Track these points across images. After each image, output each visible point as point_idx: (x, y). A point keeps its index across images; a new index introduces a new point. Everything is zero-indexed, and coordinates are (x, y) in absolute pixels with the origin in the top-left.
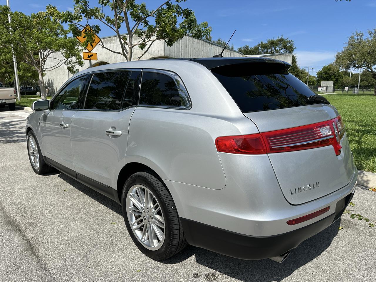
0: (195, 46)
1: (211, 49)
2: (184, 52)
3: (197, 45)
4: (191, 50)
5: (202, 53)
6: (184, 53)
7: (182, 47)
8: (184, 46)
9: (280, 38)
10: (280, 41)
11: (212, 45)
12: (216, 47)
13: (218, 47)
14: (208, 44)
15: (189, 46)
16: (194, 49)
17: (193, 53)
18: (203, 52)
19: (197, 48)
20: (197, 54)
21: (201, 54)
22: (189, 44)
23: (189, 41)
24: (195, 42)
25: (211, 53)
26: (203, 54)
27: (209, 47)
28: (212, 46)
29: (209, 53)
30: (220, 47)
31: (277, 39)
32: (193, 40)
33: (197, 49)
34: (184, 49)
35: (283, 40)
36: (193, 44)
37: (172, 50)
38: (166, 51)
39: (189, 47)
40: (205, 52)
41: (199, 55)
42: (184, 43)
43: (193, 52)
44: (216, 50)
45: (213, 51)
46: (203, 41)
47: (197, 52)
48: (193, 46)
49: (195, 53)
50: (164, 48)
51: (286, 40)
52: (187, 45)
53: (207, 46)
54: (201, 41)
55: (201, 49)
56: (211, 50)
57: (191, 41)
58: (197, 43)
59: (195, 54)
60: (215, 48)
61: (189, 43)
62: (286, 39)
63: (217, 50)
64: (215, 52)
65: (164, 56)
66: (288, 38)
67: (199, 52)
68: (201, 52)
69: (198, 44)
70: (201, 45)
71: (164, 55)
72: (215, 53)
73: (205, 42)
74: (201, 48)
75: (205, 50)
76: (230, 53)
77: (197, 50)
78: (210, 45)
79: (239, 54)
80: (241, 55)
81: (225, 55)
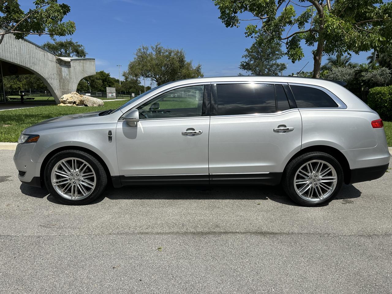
0: (7, 40)
1: (24, 46)
3: (9, 39)
9: (68, 41)
10: (69, 44)
11: (24, 41)
12: (29, 44)
13: (31, 44)
16: (6, 43)
17: (5, 49)
18: (16, 49)
19: (9, 42)
20: (10, 49)
21: (14, 51)
25: (24, 51)
26: (17, 51)
27: (22, 43)
29: (22, 50)
30: (33, 45)
31: (66, 41)
33: (9, 44)
35: (72, 43)
40: (18, 49)
41: (12, 51)
43: (4, 47)
45: (27, 49)
47: (10, 47)
51: (76, 44)
53: (20, 41)
55: (14, 45)
56: (24, 48)
58: (9, 37)
59: (7, 50)
63: (30, 48)
64: (28, 50)
66: (77, 42)
67: (12, 48)
68: (14, 48)
72: (29, 51)
75: (18, 46)
76: (43, 53)
79: (52, 55)
80: (54, 57)
81: (39, 55)
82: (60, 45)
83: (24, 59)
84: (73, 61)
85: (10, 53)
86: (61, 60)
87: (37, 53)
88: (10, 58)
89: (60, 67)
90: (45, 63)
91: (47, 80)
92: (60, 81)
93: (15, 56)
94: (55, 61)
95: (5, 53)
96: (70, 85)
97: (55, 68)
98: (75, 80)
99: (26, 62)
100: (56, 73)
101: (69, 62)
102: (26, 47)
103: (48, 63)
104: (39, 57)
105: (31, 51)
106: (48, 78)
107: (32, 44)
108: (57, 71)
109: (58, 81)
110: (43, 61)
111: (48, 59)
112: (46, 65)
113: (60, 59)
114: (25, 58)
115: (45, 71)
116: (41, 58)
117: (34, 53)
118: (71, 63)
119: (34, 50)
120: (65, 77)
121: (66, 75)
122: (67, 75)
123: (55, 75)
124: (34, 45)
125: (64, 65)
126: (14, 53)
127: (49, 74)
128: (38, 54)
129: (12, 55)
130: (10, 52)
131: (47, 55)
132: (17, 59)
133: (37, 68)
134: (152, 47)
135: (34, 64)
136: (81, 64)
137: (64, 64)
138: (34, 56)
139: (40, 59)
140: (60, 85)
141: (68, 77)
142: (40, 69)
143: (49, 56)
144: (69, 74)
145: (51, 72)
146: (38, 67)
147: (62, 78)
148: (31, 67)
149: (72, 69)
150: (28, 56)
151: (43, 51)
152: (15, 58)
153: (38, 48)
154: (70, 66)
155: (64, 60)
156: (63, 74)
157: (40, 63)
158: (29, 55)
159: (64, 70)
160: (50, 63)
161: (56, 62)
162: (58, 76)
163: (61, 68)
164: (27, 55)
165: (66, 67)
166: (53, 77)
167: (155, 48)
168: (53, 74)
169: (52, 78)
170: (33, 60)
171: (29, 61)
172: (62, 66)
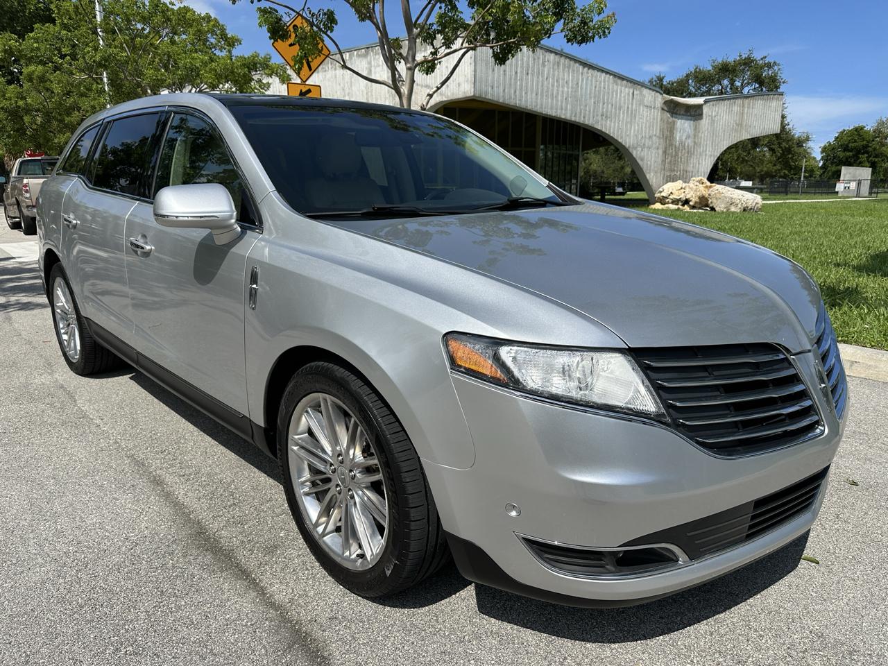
0: (549, 71)
1: (587, 79)
2: (521, 85)
3: (553, 68)
4: (538, 82)
5: (565, 89)
6: (521, 89)
7: (516, 73)
8: (522, 72)
9: (744, 57)
10: (745, 64)
11: (589, 69)
12: (599, 74)
13: (604, 74)
14: (581, 67)
15: (533, 70)
16: (547, 78)
17: (542, 90)
18: (568, 88)
19: (554, 75)
20: (553, 90)
21: (563, 92)
22: (533, 67)
23: (534, 59)
24: (548, 61)
25: (586, 89)
26: (568, 92)
27: (582, 74)
28: (590, 71)
29: (582, 89)
30: (608, 76)
31: (738, 58)
32: (545, 57)
33: (553, 79)
34: (521, 80)
35: (752, 61)
36: (544, 66)
37: (493, 83)
38: (478, 84)
39: (533, 74)
40: (572, 87)
41: (558, 93)
42: (523, 64)
43: (542, 86)
44: (598, 83)
45: (591, 85)
46: (567, 60)
47: (553, 86)
48: (543, 71)
49: (548, 88)
50: (475, 75)
51: (761, 62)
52: (528, 70)
53: (578, 71)
54: (563, 58)
55: (563, 79)
56: (586, 83)
57: (539, 58)
58: (554, 65)
59: (547, 91)
60: (596, 77)
61: (534, 63)
62: (762, 59)
63: (600, 82)
64: (596, 87)
65: (474, 96)
66: (765, 57)
67: (558, 86)
68: (563, 87)
69: (556, 67)
70: (564, 70)
71: (472, 94)
72: (597, 89)
73: (572, 63)
74: (564, 75)
75: (572, 81)
76: (631, 91)
77: (553, 82)
78: (586, 69)
79: (654, 92)
80: (660, 96)
81: (620, 96)
83: (582, 107)
84: (711, 103)
85: (552, 99)
86: (678, 104)
87: (617, 91)
88: (552, 108)
89: (671, 120)
90: (632, 112)
91: (630, 150)
92: (665, 152)
93: (562, 102)
94: (659, 105)
95: (542, 98)
96: (693, 160)
97: (657, 123)
98: (709, 149)
99: (585, 114)
100: (658, 134)
101: (700, 107)
102: (591, 81)
103: (639, 112)
104: (620, 99)
105: (602, 89)
106: (635, 145)
107: (607, 73)
108: (662, 130)
109: (660, 152)
110: (628, 108)
111: (641, 103)
112: (635, 117)
113: (672, 101)
114: (586, 106)
115: (630, 131)
116: (624, 103)
117: (608, 93)
118: (704, 107)
119: (609, 86)
120: (681, 142)
121: (684, 138)
122: (688, 137)
123: (654, 138)
124: (611, 74)
125: (683, 115)
126: (562, 97)
127: (640, 137)
128: (617, 94)
129: (557, 100)
130: (552, 95)
131: (641, 93)
132: (566, 110)
133: (610, 125)
135: (605, 116)
136: (735, 108)
137: (682, 112)
138: (608, 99)
139: (620, 104)
140: (663, 161)
141: (690, 142)
142: (618, 126)
143: (647, 95)
144: (695, 136)
145: (645, 133)
146: (614, 122)
147: (671, 145)
148: (597, 122)
149: (704, 122)
150: (593, 100)
151: (631, 87)
152: (562, 106)
153: (619, 81)
154: (702, 114)
155: (688, 104)
156: (678, 136)
157: (619, 113)
158: (595, 97)
159: (683, 126)
160: (645, 112)
161: (663, 109)
162: (662, 140)
163: (674, 123)
164: (590, 98)
165: (689, 118)
166: (648, 142)
168: (650, 137)
169: (644, 145)
170: (603, 108)
171: (594, 111)
172: (677, 116)
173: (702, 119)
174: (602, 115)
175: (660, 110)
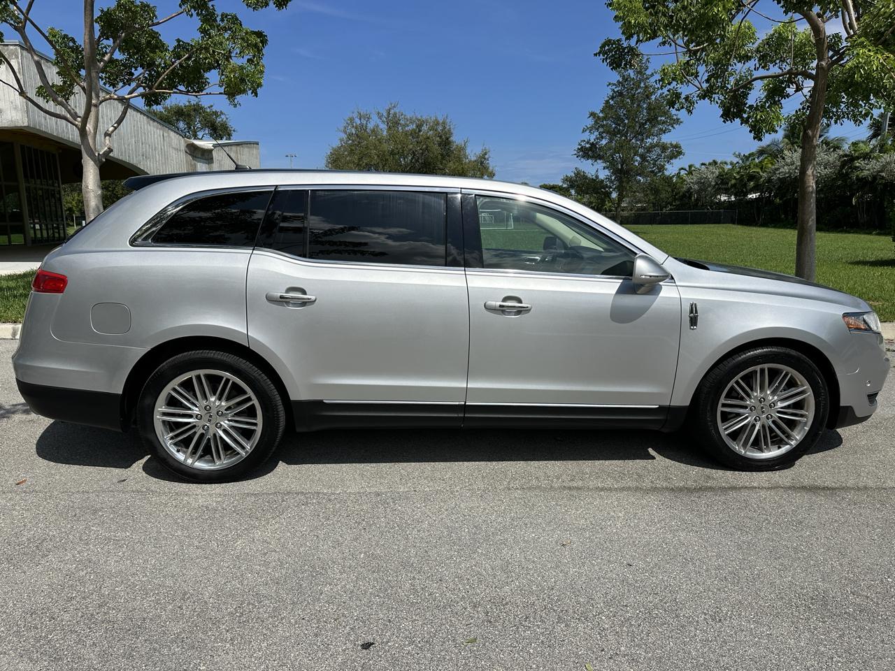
12: (135, 113)
13: (139, 114)
25: (127, 128)
29: (123, 127)
30: (142, 116)
44: (135, 122)
45: (131, 124)
51: (209, 110)
55: (107, 116)
62: (209, 107)
64: (134, 127)
65: (28, 126)
68: (107, 124)
71: (27, 124)
75: (115, 118)
76: (162, 133)
79: (178, 136)
80: (183, 140)
81: (154, 137)
82: (176, 113)
83: (126, 146)
84: (217, 148)
86: (196, 148)
87: (151, 132)
89: (193, 162)
90: (165, 155)
94: (183, 148)
97: (183, 165)
99: (129, 153)
101: (211, 151)
102: (130, 119)
103: (170, 153)
104: (154, 140)
105: (140, 129)
107: (142, 112)
110: (161, 149)
111: (170, 145)
112: (167, 158)
113: (193, 145)
114: (129, 145)
116: (158, 144)
117: (145, 133)
118: (213, 152)
119: (144, 126)
124: (145, 115)
125: (200, 158)
128: (151, 134)
131: (169, 136)
133: (150, 165)
134: (378, 113)
135: (145, 156)
136: (233, 155)
137: (200, 156)
138: (145, 140)
139: (155, 145)
142: (156, 167)
143: (173, 137)
146: (153, 163)
148: (140, 163)
149: (215, 165)
150: (133, 140)
151: (160, 129)
153: (151, 122)
154: (212, 158)
155: (202, 147)
157: (155, 154)
158: (135, 137)
159: (201, 168)
160: (173, 153)
161: (186, 152)
163: (195, 164)
164: (132, 137)
165: (205, 161)
167: (385, 114)
170: (143, 148)
171: (136, 150)
172: (197, 159)
173: (213, 162)
174: (143, 155)
175: (184, 151)
